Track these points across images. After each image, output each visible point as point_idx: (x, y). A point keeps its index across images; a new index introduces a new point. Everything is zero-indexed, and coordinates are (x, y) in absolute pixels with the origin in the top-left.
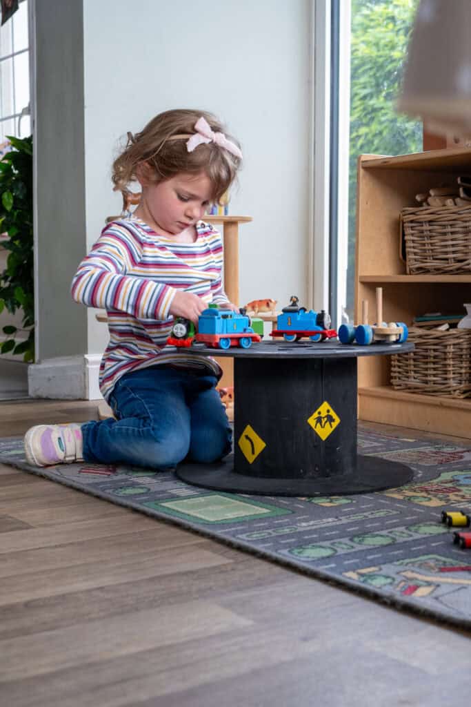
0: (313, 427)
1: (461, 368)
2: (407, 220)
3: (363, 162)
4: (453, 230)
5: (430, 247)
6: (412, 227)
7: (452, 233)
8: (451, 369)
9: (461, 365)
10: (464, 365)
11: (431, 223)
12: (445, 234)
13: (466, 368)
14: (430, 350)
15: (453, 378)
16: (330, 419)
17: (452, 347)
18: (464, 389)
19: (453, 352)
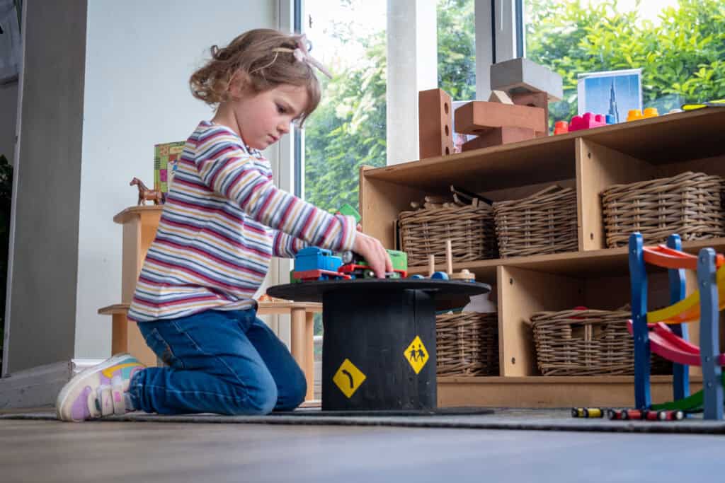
0: (409, 359)
1: (471, 347)
2: (405, 223)
3: (365, 171)
4: (452, 228)
5: (429, 245)
6: (410, 229)
7: (451, 231)
8: (462, 348)
9: (471, 345)
10: (474, 344)
11: (430, 224)
12: (444, 232)
13: (475, 347)
14: (440, 332)
15: (465, 357)
16: (422, 354)
17: (463, 328)
18: (475, 367)
19: (464, 333)
